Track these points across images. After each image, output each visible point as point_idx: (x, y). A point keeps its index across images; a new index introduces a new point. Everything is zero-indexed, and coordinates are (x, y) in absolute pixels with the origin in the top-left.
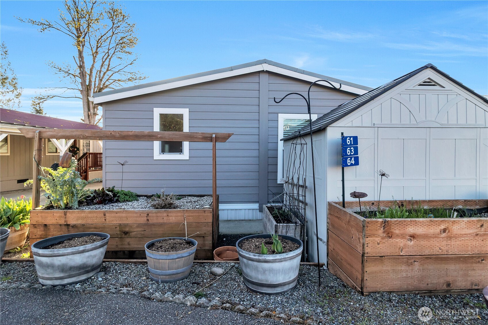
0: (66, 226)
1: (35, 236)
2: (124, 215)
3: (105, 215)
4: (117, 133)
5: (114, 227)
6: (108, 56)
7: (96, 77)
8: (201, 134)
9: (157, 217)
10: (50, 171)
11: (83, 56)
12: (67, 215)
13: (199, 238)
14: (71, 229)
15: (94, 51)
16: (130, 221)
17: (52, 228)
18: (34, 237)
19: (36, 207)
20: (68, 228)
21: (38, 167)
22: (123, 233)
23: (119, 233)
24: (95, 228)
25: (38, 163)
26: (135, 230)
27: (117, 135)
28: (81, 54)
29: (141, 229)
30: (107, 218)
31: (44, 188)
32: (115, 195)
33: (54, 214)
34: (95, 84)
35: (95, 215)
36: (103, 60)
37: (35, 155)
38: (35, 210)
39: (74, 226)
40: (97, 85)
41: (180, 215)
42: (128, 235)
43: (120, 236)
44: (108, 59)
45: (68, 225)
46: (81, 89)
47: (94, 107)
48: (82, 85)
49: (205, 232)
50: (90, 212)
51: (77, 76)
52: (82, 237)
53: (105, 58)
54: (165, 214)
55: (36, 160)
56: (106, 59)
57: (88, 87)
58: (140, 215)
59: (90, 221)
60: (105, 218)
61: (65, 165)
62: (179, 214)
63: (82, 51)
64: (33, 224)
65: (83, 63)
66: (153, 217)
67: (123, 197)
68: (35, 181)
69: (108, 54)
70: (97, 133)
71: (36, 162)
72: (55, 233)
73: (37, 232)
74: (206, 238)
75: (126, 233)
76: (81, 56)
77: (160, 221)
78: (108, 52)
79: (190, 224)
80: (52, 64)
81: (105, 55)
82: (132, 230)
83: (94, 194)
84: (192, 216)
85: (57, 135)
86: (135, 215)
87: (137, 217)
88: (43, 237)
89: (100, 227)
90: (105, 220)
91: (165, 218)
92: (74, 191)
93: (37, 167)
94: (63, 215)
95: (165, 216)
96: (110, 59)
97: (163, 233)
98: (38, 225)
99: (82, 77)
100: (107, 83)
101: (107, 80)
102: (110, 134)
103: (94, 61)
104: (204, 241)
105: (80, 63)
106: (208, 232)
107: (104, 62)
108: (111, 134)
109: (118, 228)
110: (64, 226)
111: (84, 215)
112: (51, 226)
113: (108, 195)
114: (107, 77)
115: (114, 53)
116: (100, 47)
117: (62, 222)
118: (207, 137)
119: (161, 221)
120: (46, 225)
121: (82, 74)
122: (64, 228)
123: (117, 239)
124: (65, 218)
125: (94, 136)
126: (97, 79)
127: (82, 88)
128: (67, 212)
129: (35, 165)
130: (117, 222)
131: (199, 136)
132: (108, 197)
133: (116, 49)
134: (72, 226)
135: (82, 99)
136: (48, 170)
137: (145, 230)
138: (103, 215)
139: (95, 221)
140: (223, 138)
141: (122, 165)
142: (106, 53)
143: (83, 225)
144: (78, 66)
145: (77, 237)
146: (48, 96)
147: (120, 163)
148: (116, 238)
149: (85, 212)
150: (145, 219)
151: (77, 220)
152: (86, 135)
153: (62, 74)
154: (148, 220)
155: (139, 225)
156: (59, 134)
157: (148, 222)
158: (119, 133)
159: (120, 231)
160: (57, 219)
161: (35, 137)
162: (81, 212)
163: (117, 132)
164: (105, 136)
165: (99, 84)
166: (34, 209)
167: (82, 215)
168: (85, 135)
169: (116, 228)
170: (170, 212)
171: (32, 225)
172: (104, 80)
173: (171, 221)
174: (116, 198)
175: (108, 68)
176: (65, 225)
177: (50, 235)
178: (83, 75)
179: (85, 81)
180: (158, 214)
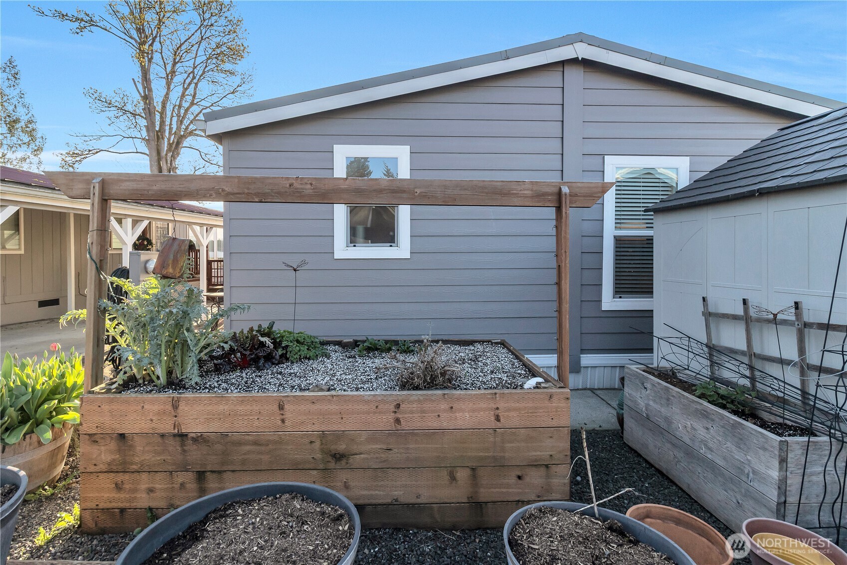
0: (178, 439)
1: (95, 465)
2: (333, 407)
3: (281, 407)
4: (306, 183)
5: (307, 441)
6: (194, 78)
7: (172, 116)
8: (530, 186)
9: (423, 412)
10: (126, 287)
11: (149, 79)
12: (180, 408)
13: (534, 468)
14: (190, 446)
15: (169, 68)
16: (349, 425)
17: (139, 445)
18: (92, 469)
19: (94, 383)
20: (183, 445)
21: (99, 275)
22: (331, 457)
23: (319, 456)
24: (256, 443)
25: (98, 266)
26: (363, 448)
27: (306, 189)
28: (146, 75)
29: (379, 446)
30: (288, 416)
31: (112, 333)
32: (277, 344)
33: (146, 407)
34: (171, 129)
35: (256, 408)
36: (184, 86)
37: (92, 243)
38: (93, 392)
39: (200, 439)
40: (174, 130)
41: (485, 406)
42: (343, 462)
43: (321, 466)
44: (193, 85)
45: (182, 436)
46: (147, 138)
47: (170, 169)
48: (148, 130)
49: (551, 453)
50: (242, 401)
51: (139, 115)
52: (254, 500)
53: (188, 81)
54: (444, 406)
55: (94, 257)
56: (190, 84)
57: (159, 133)
58: (377, 407)
59: (241, 426)
60: (282, 415)
61: (171, 270)
62: (483, 405)
63: (149, 70)
64: (88, 434)
65: (150, 90)
66: (412, 412)
67: (298, 348)
68: (92, 314)
69: (194, 75)
70: (254, 183)
71: (94, 261)
72: (147, 457)
73: (100, 454)
74: (554, 469)
75: (338, 457)
76: (146, 78)
77: (430, 424)
78: (193, 72)
79: (510, 430)
80: (96, 95)
81: (188, 76)
82: (355, 448)
83: (230, 343)
84: (515, 409)
85: (148, 191)
86: (365, 408)
87: (368, 413)
88: (115, 468)
89: (269, 441)
90: (283, 421)
91: (443, 415)
92: (189, 340)
93: (95, 276)
94: (169, 407)
95: (445, 411)
96: (196, 84)
97: (438, 457)
98: (102, 436)
99: (148, 115)
100: (192, 127)
101: (191, 122)
102: (288, 186)
103: (169, 88)
104: (548, 476)
105: (144, 92)
106: (560, 452)
107: (186, 89)
108: (290, 185)
109: (317, 445)
110: (172, 438)
111: (226, 407)
112: (136, 438)
113: (262, 344)
114: (192, 117)
115: (204, 72)
116: (178, 62)
117: (167, 427)
118: (545, 194)
119: (435, 424)
120: (122, 436)
121: (147, 111)
122: (173, 445)
123: (315, 472)
124: (176, 416)
125: (246, 191)
126: (175, 119)
127: (148, 135)
128: (179, 400)
129: (91, 270)
130: (316, 428)
131: (524, 190)
132: (264, 350)
133: (206, 66)
134: (193, 438)
135: (148, 155)
136: (121, 282)
137: (390, 447)
138: (276, 407)
139: (256, 423)
140: (587, 196)
141: (295, 270)
142: (190, 74)
143: (224, 435)
144: (142, 97)
145: (241, 503)
146: (90, 151)
147: (288, 266)
148: (311, 472)
149: (228, 399)
150: (391, 416)
151: (208, 420)
152: (226, 189)
153: (113, 112)
154: (398, 421)
155: (374, 437)
156: (155, 188)
157: (399, 427)
158: (311, 184)
159: (322, 451)
160: (152, 420)
161: (92, 195)
162: (218, 399)
163: (306, 181)
164: (275, 193)
165: (179, 128)
166: (90, 392)
167: (221, 407)
168: (223, 190)
169: (311, 442)
170: (459, 399)
171: (87, 437)
172: (186, 122)
173: (460, 424)
174: (280, 352)
175: (194, 100)
176: (175, 435)
177: (136, 464)
178: (149, 112)
179: (153, 124)
180: (424, 405)
